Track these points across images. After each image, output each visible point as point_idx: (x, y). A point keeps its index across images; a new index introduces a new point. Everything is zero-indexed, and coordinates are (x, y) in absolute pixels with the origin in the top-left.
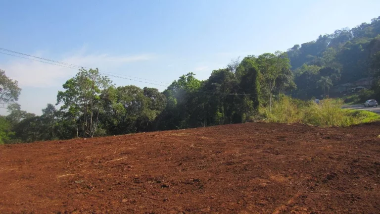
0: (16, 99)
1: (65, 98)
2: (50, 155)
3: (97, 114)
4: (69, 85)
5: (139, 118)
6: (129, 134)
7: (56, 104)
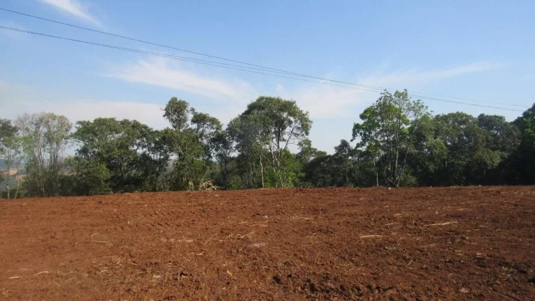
0: (307, 134)
1: (362, 131)
2: (348, 206)
3: (404, 155)
4: (368, 114)
5: (470, 162)
6: (455, 187)
7: (352, 141)
